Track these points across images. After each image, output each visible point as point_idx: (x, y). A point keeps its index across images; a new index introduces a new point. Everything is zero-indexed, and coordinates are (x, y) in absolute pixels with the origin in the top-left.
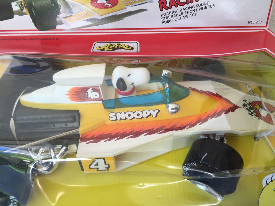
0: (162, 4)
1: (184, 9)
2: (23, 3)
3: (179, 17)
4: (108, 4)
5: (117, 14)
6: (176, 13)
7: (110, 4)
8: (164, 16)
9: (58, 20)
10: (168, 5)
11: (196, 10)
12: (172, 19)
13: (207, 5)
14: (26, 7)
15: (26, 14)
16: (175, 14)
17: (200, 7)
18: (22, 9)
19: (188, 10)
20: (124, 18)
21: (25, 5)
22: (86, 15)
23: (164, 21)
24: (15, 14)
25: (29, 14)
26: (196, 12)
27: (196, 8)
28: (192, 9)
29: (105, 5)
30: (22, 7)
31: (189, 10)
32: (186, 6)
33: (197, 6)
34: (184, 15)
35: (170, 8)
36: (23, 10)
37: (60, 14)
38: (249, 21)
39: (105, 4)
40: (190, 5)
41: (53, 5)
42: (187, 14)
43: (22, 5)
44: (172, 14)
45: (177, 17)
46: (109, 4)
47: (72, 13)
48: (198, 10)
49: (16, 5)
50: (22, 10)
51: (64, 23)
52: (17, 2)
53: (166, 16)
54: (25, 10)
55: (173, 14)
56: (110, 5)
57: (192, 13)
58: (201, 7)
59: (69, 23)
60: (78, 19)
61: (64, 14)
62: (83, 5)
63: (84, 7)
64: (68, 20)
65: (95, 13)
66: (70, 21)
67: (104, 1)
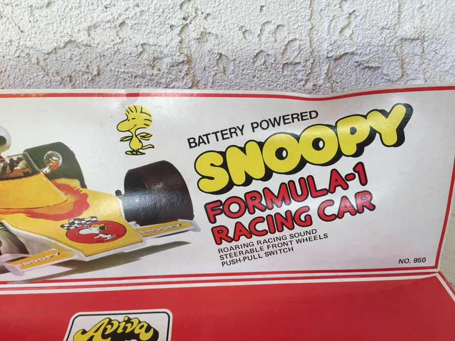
0: (219, 233)
1: (265, 241)
3: (256, 254)
5: (125, 252)
6: (250, 247)
7: (110, 236)
8: (225, 253)
10: (231, 234)
11: (289, 243)
12: (241, 257)
13: (312, 235)
16: (248, 249)
17: (297, 239)
19: (273, 243)
20: (141, 258)
22: (57, 254)
23: (224, 260)
26: (290, 246)
27: (289, 239)
28: (282, 241)
29: (98, 237)
31: (276, 243)
32: (269, 235)
33: (292, 236)
34: (266, 250)
35: (236, 238)
37: (1, 254)
38: (400, 260)
39: (98, 235)
40: (277, 234)
42: (271, 249)
44: (241, 250)
45: (252, 254)
46: (107, 234)
47: (27, 253)
48: (294, 242)
51: (9, 270)
53: (229, 252)
55: (244, 250)
56: (109, 237)
57: (283, 247)
58: (300, 238)
59: (21, 270)
60: (39, 263)
61: (8, 255)
62: (50, 238)
63: (53, 241)
64: (17, 265)
65: (77, 251)
66: (23, 267)
67: (95, 230)
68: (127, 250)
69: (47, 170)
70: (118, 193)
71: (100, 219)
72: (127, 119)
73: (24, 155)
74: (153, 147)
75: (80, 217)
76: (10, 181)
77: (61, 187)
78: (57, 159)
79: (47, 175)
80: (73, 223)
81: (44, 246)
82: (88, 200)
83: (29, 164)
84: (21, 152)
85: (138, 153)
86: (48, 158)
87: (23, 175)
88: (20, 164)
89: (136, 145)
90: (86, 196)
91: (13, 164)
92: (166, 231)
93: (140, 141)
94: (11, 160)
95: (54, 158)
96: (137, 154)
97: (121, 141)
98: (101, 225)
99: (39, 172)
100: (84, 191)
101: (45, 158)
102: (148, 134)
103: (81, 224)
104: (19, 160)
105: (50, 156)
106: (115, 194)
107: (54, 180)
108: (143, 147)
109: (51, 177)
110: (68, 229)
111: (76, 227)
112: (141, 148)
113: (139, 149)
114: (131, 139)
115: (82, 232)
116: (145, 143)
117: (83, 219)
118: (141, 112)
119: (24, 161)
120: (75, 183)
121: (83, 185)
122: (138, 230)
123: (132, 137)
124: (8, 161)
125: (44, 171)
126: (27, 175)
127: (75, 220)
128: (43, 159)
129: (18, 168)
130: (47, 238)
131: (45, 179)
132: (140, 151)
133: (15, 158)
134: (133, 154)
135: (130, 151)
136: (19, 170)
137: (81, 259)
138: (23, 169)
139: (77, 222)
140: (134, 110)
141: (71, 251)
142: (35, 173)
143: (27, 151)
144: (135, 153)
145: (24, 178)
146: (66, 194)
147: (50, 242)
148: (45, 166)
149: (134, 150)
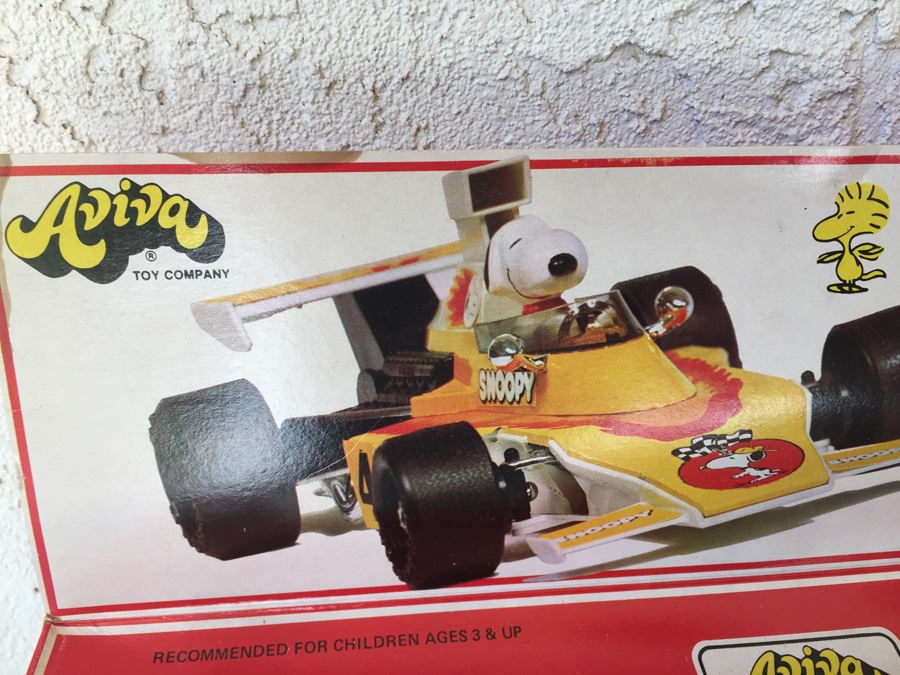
2: (354, 483)
4: (752, 472)
5: (785, 506)
7: (767, 471)
9: (509, 540)
14: (366, 499)
15: (361, 526)
18: (344, 506)
20: (814, 519)
21: (366, 491)
22: (645, 514)
24: (306, 531)
25: (376, 524)
29: (742, 475)
30: (348, 500)
36: (351, 508)
37: (528, 516)
39: (743, 469)
41: (502, 484)
43: (349, 490)
46: (762, 469)
47: (584, 511)
49: (319, 493)
50: (348, 511)
51: (535, 552)
52: (328, 481)
54: (360, 511)
56: (763, 474)
59: (559, 551)
60: (604, 533)
61: (543, 518)
62: (644, 479)
63: (646, 485)
64: (555, 541)
65: (688, 506)
66: (568, 543)
67: (740, 460)
68: (790, 502)
69: (659, 328)
70: (807, 377)
71: (757, 436)
72: (838, 215)
73: (612, 296)
74: (884, 276)
75: (718, 432)
76: (576, 354)
77: (685, 365)
78: (684, 304)
79: (659, 341)
80: (700, 445)
81: (626, 495)
82: (742, 394)
83: (621, 317)
84: (607, 289)
85: (854, 289)
86: (662, 303)
87: (605, 340)
88: (600, 317)
89: (849, 270)
90: (737, 384)
91: (586, 315)
92: (884, 459)
93: (858, 263)
94: (584, 308)
95: (677, 302)
96: (851, 292)
97: (819, 262)
98: (756, 449)
99: (641, 334)
100: (735, 373)
101: (657, 302)
102: (875, 247)
103: (716, 446)
104: (601, 306)
105: (669, 298)
106: (799, 380)
107: (674, 351)
108: (863, 274)
109: (665, 343)
110: (687, 459)
111: (704, 454)
112: (860, 278)
113: (855, 280)
114: (840, 258)
115: (714, 465)
116: (868, 266)
117: (723, 437)
118: (870, 198)
119: (610, 310)
120: (717, 357)
121: (735, 361)
122: (827, 458)
123: (843, 252)
124: (575, 309)
125: (652, 330)
126: (613, 340)
127: (706, 438)
128: (653, 302)
129: (596, 324)
130: (635, 480)
131: (653, 348)
132: (857, 283)
133: (591, 304)
134: (844, 292)
135: (838, 285)
136: (596, 331)
137: (692, 525)
138: (607, 326)
139: (708, 442)
140: (855, 192)
141: (678, 506)
142: (633, 334)
143: (619, 286)
144: (846, 288)
145: (606, 348)
146: (694, 382)
147: (641, 488)
148: (655, 321)
149: (845, 281)
